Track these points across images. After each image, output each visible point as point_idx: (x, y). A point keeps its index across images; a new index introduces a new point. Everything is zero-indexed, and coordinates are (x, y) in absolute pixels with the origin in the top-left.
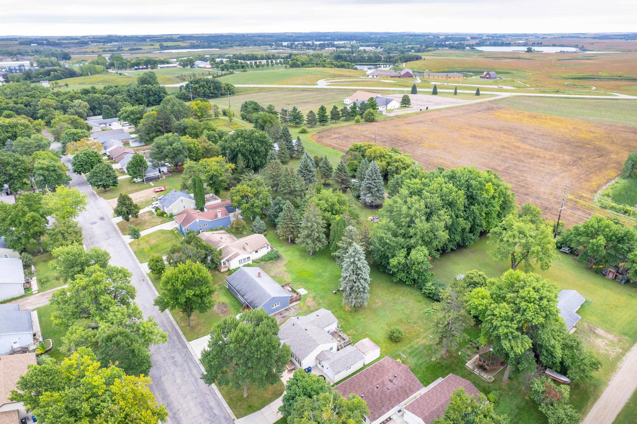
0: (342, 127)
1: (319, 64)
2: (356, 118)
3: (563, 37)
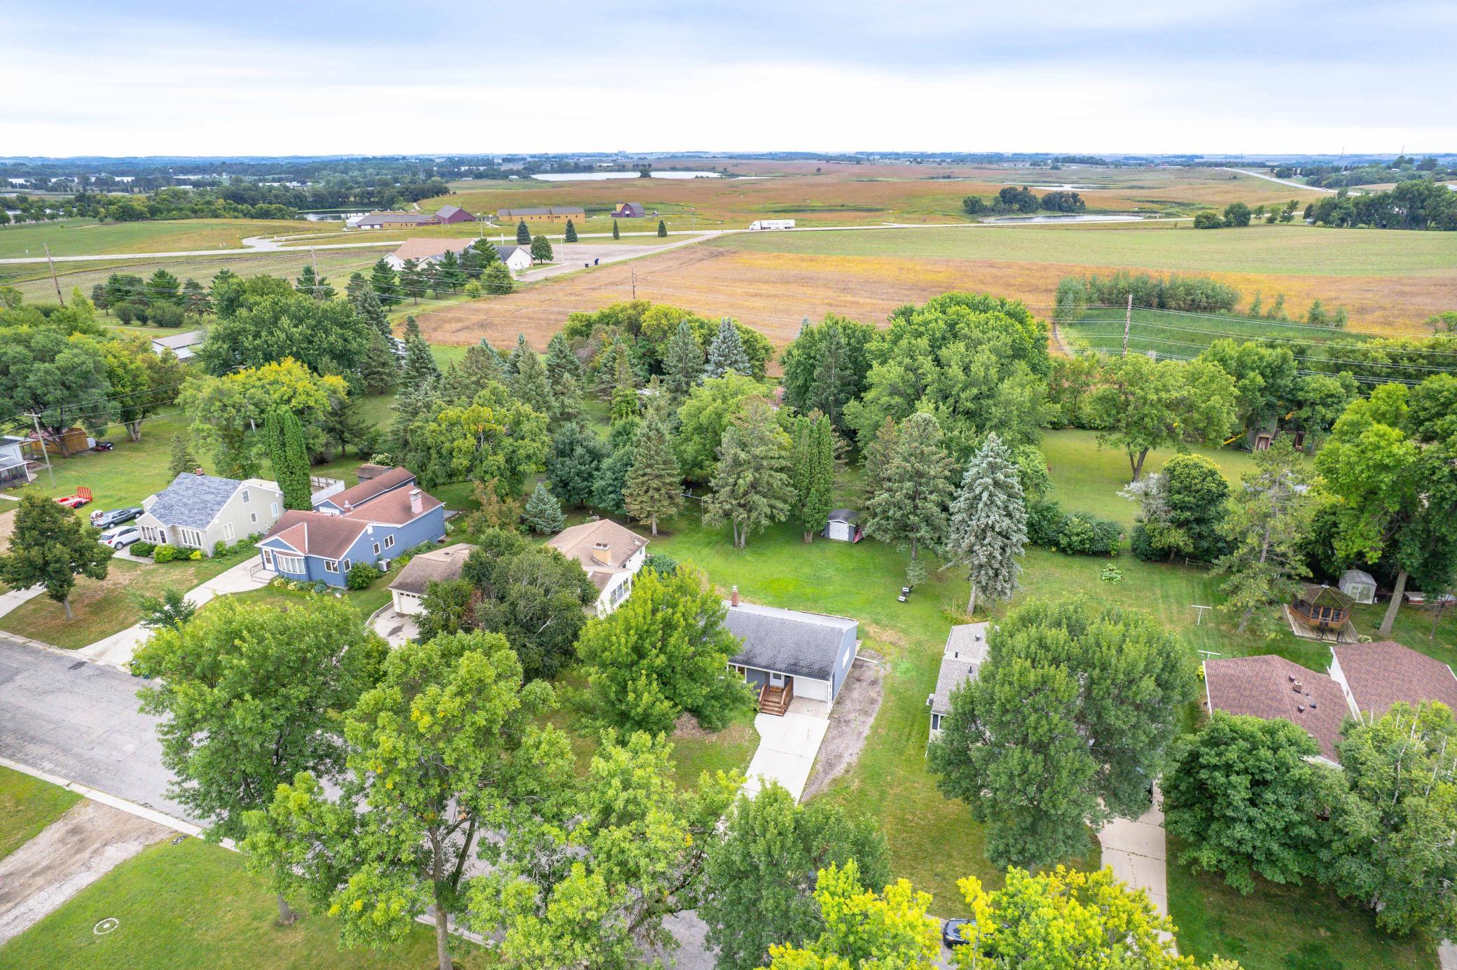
0: (450, 309)
1: (202, 211)
2: (467, 287)
3: (674, 157)
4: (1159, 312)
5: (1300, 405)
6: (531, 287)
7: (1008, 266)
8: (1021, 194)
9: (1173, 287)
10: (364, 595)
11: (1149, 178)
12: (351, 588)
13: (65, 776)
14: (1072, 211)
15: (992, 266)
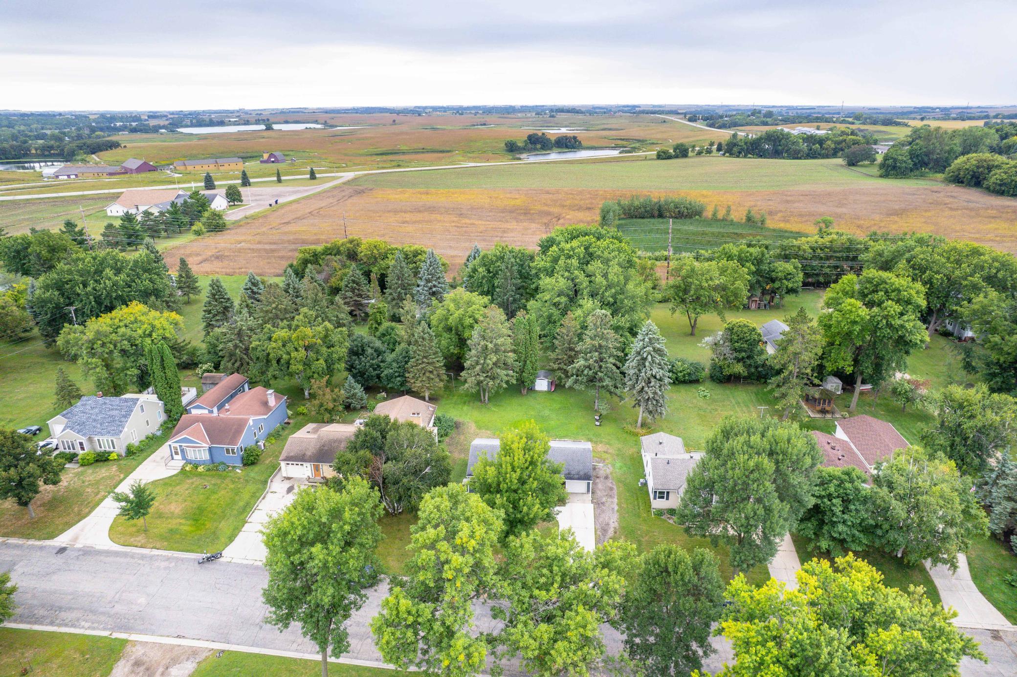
4: (661, 220)
5: (773, 280)
6: (237, 224)
7: (558, 192)
8: (541, 138)
9: (667, 203)
10: (256, 468)
11: (613, 122)
12: (245, 465)
13: (104, 629)
14: (574, 148)
15: (548, 193)
